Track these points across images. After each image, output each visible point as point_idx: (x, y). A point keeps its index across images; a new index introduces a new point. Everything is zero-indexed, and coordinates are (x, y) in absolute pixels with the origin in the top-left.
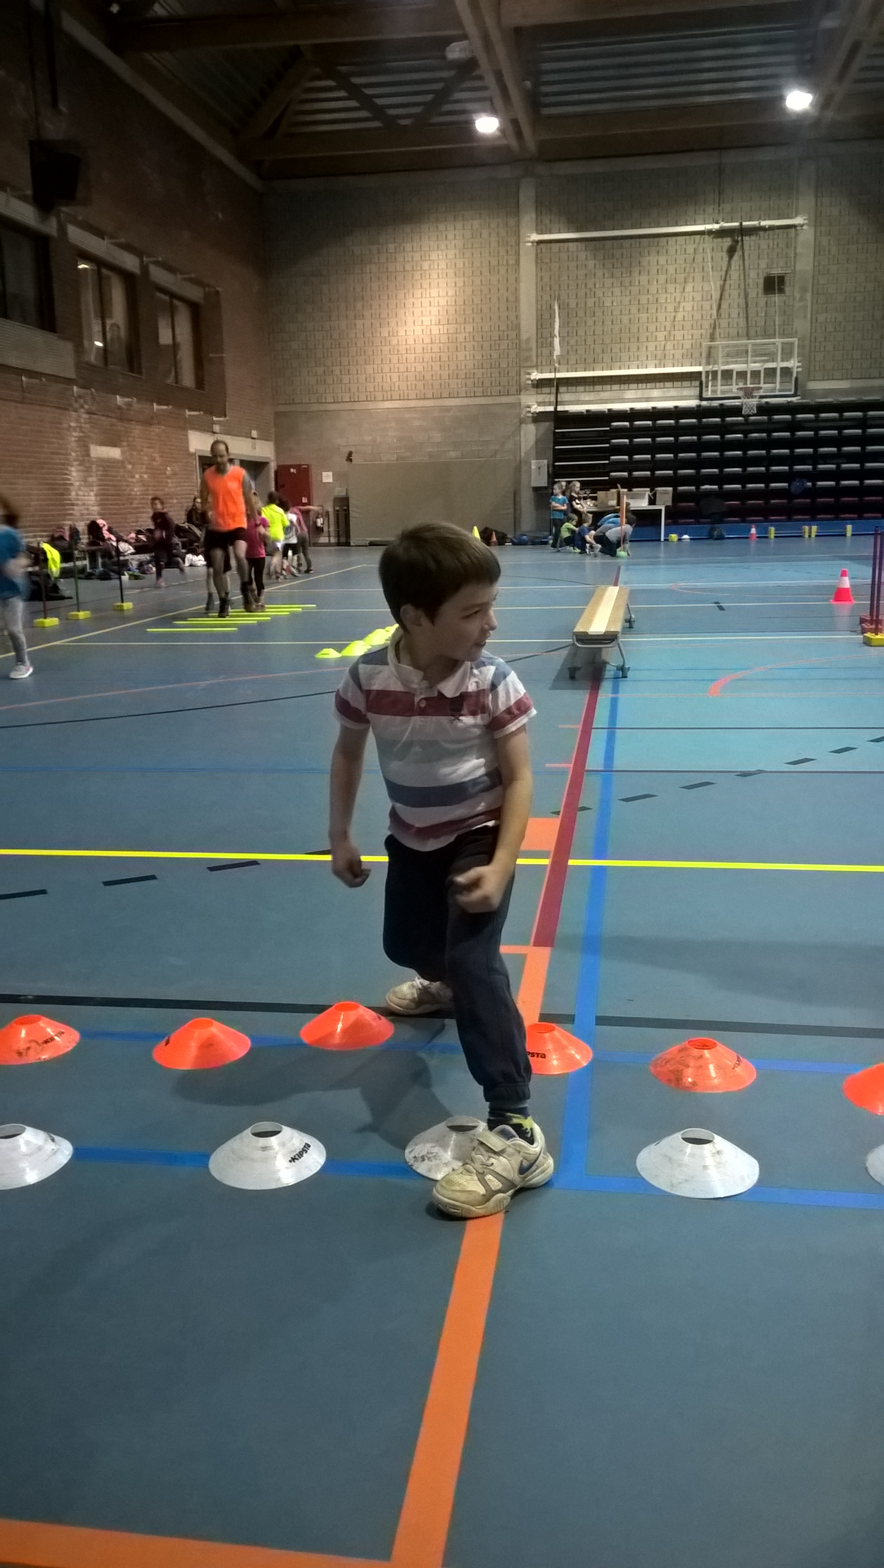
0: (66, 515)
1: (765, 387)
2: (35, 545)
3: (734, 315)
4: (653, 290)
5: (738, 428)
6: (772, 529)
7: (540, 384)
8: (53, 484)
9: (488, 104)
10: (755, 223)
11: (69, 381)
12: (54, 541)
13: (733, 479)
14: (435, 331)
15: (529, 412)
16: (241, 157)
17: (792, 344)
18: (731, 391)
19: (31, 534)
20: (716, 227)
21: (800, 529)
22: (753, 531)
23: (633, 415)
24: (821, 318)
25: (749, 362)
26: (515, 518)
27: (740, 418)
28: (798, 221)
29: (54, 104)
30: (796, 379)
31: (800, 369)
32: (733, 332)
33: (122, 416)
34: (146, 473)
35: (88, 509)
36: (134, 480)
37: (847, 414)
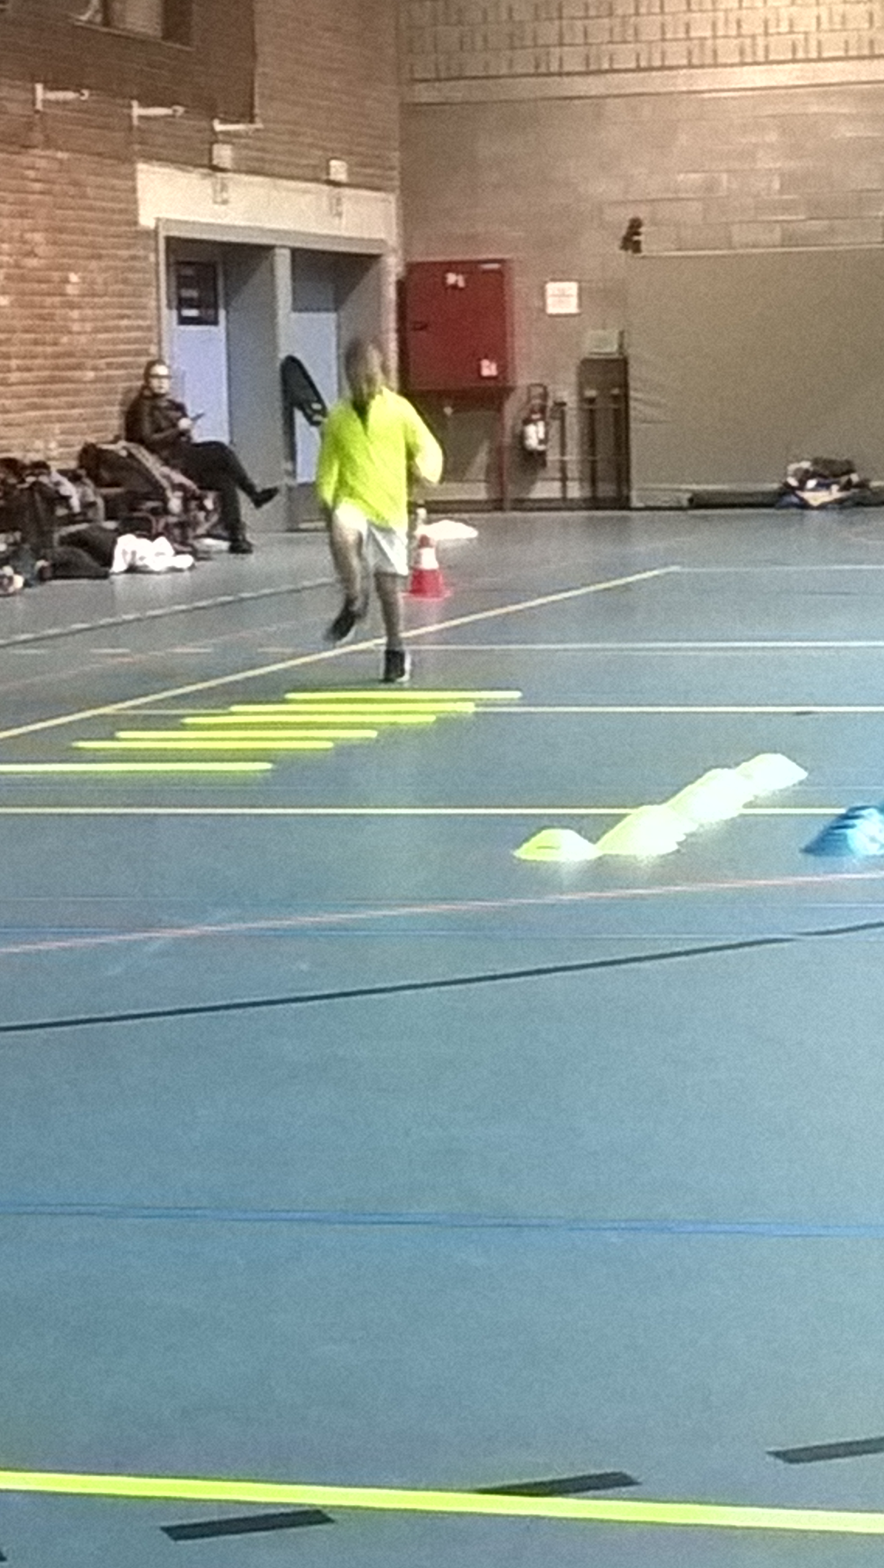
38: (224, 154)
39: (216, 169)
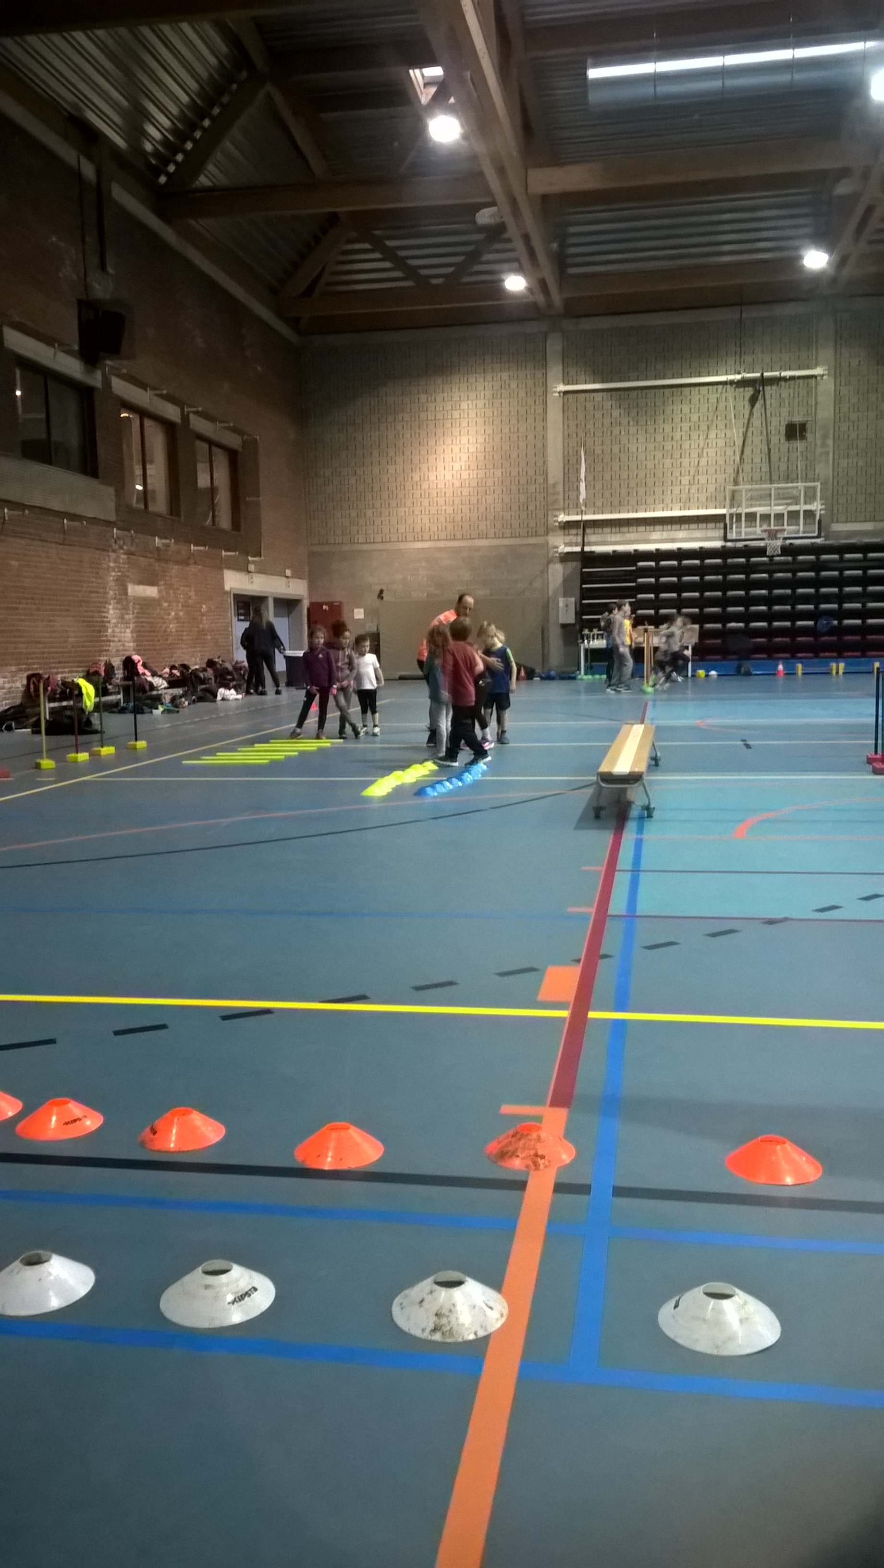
0: (102, 651)
1: (789, 529)
2: (70, 680)
3: (757, 460)
4: (677, 436)
5: (762, 568)
6: (800, 666)
7: (568, 526)
8: (90, 622)
9: (516, 265)
10: (777, 374)
11: (109, 524)
12: (88, 677)
13: (759, 617)
14: (465, 475)
15: (557, 552)
16: (279, 315)
17: (815, 488)
18: (755, 533)
19: (67, 670)
20: (738, 377)
21: (828, 666)
22: (781, 667)
23: (659, 555)
24: (844, 463)
25: (773, 504)
26: (543, 654)
27: (765, 559)
28: (818, 371)
29: (103, 266)
30: (820, 521)
31: (823, 512)
32: (757, 476)
33: (160, 556)
34: (181, 610)
35: (124, 645)
36: (170, 617)
37: (871, 555)
38: (252, 567)
39: (249, 572)
